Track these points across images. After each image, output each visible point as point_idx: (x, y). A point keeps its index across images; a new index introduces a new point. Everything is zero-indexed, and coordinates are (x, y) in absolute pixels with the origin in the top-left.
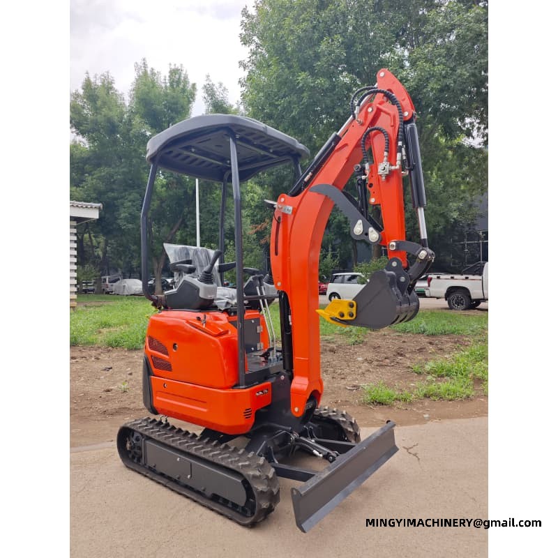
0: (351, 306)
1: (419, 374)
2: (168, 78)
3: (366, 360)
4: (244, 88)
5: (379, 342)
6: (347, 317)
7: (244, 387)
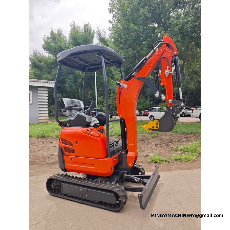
0: (157, 124)
1: (176, 150)
2: (83, 29)
3: (155, 144)
4: (111, 32)
5: (163, 137)
6: (155, 128)
7: (110, 157)
